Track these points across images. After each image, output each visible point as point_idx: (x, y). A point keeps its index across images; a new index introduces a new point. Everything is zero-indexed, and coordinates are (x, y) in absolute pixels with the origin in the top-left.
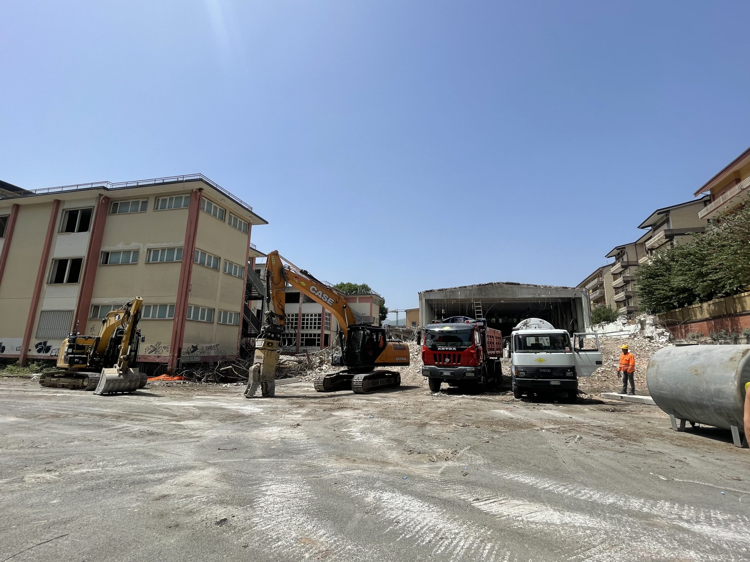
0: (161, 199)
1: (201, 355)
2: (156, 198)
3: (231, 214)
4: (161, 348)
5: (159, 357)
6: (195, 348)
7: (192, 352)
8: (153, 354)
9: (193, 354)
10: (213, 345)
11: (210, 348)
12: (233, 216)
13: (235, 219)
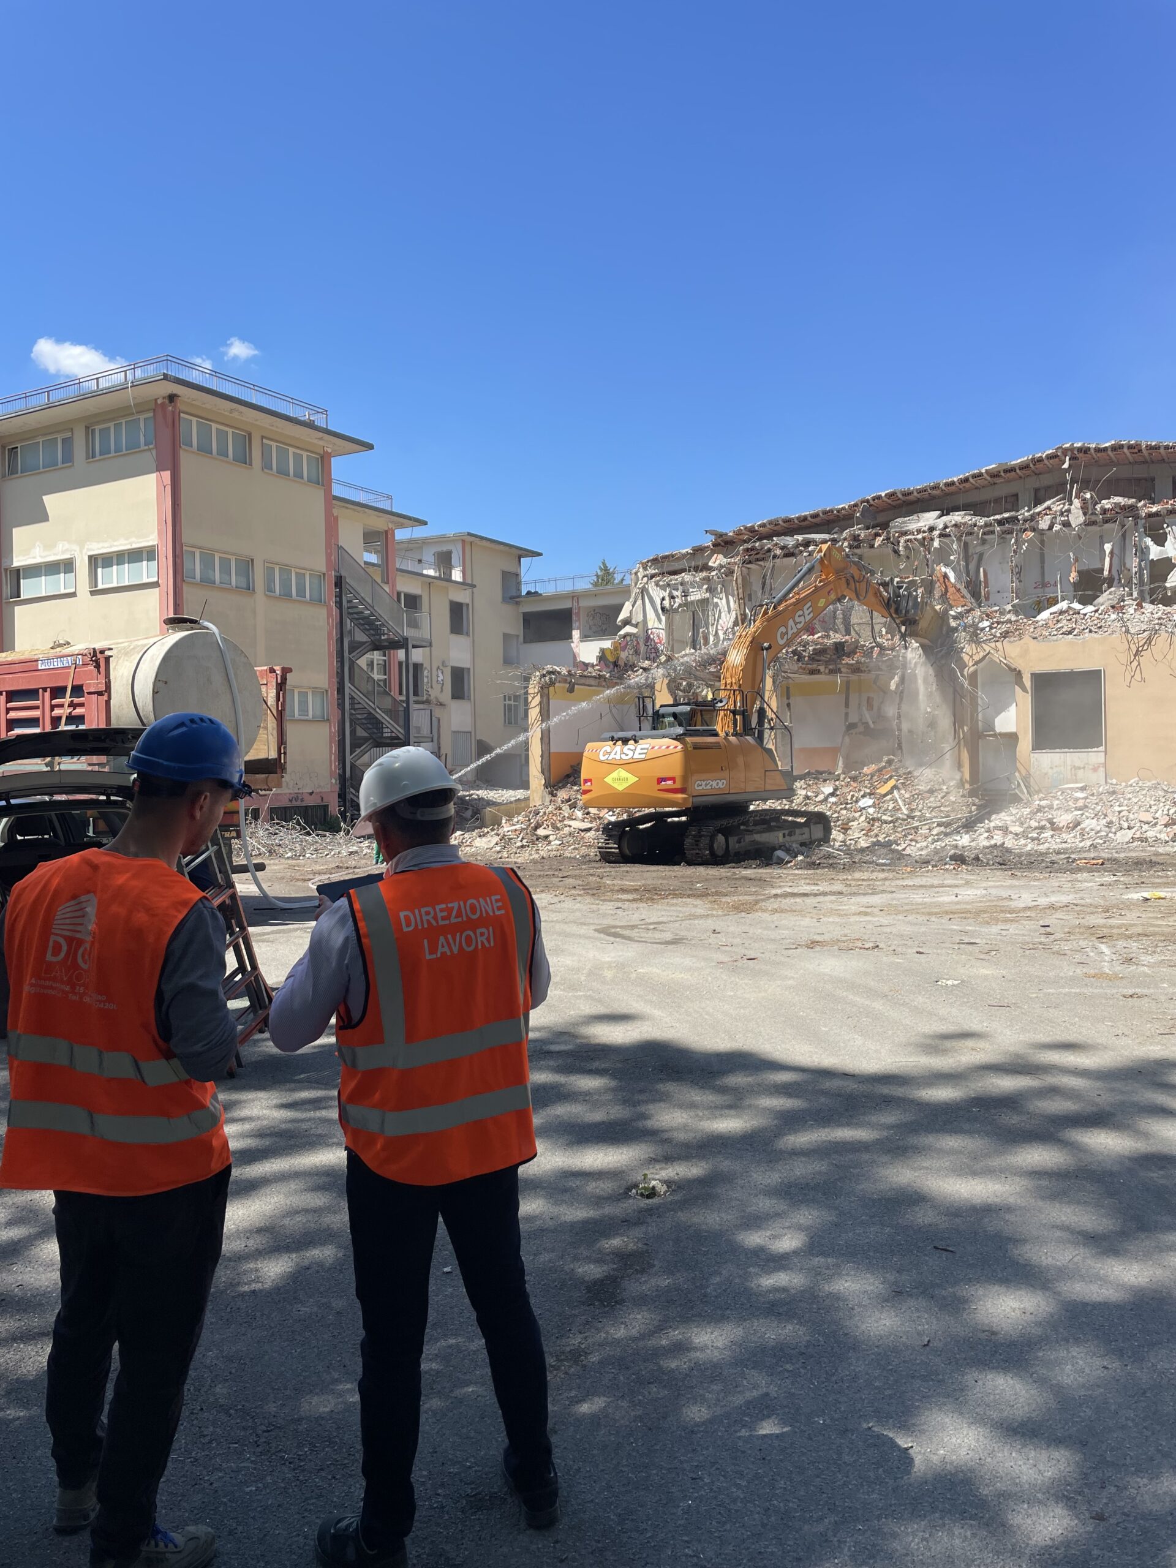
0: (97, 428)
2: (87, 428)
3: (264, 441)
12: (274, 444)
13: (283, 454)
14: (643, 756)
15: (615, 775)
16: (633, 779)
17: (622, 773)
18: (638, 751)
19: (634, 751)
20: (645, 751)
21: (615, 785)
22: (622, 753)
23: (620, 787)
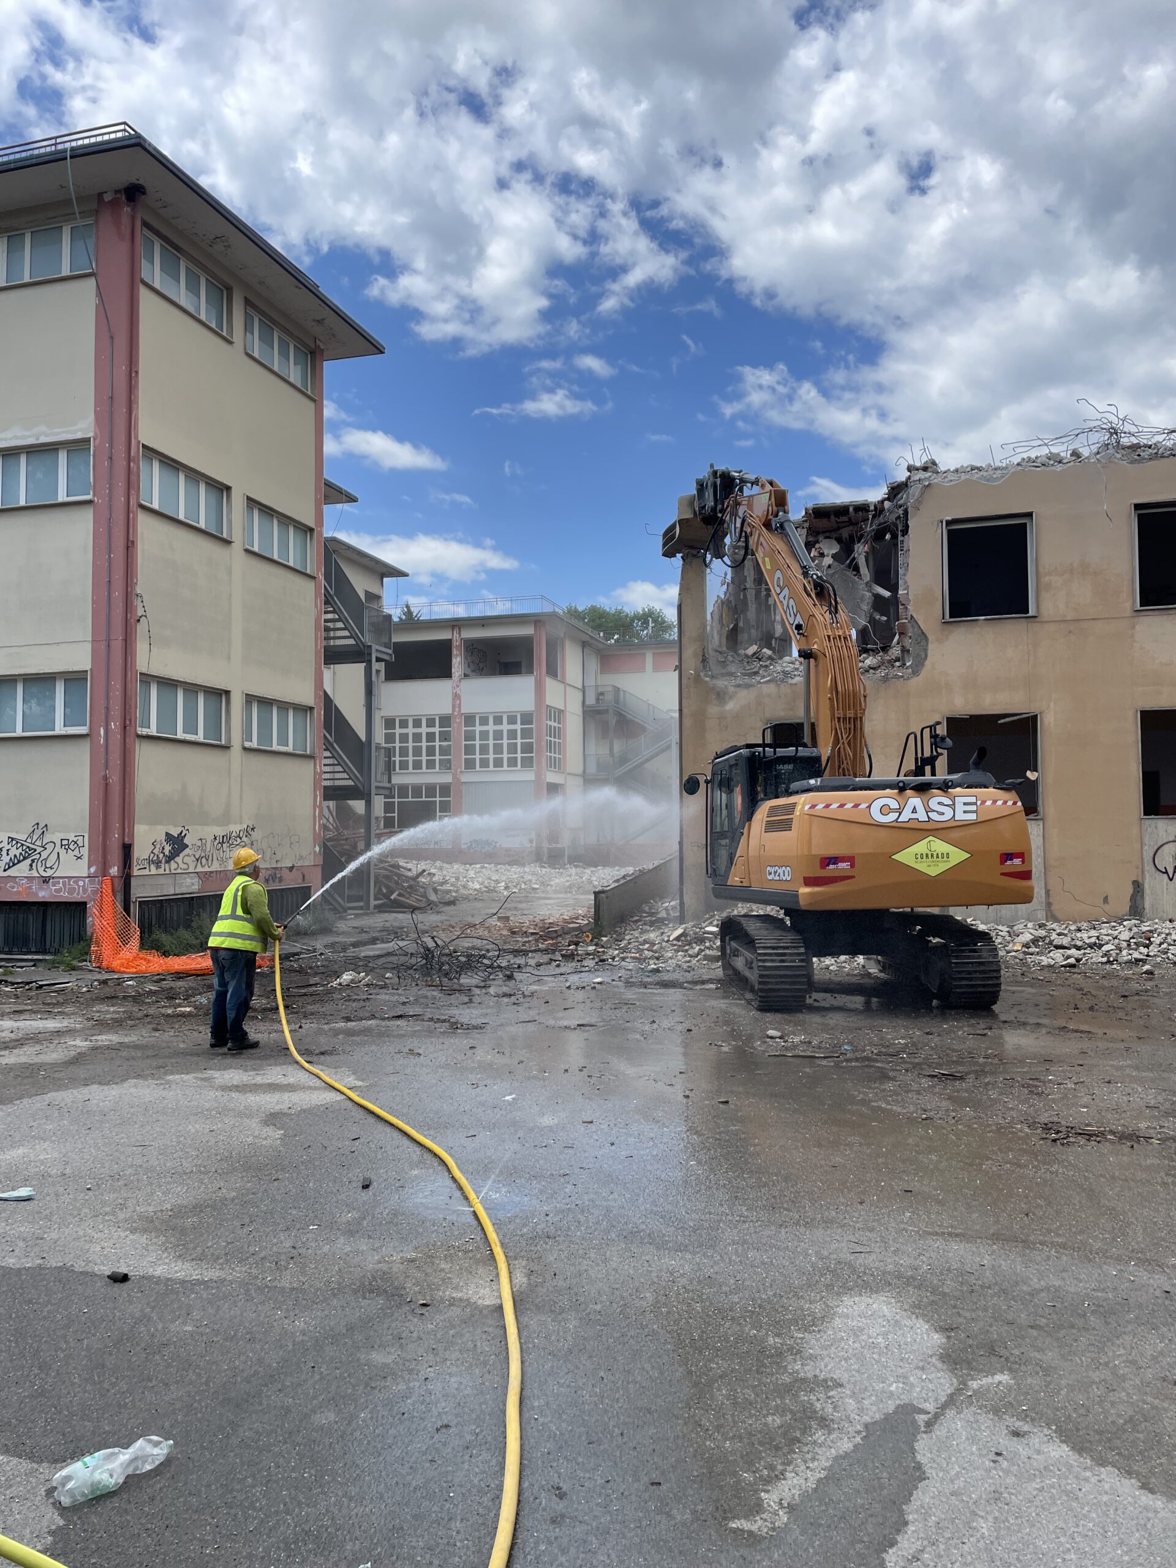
1: (199, 869)
3: (248, 308)
4: (50, 847)
5: (46, 880)
6: (177, 844)
7: (170, 858)
8: (22, 870)
9: (173, 865)
10: (235, 828)
11: (225, 840)
12: (257, 316)
14: (973, 816)
15: (921, 847)
16: (958, 856)
17: (939, 846)
18: (960, 808)
19: (953, 806)
20: (974, 808)
21: (922, 867)
22: (928, 810)
23: (933, 870)
